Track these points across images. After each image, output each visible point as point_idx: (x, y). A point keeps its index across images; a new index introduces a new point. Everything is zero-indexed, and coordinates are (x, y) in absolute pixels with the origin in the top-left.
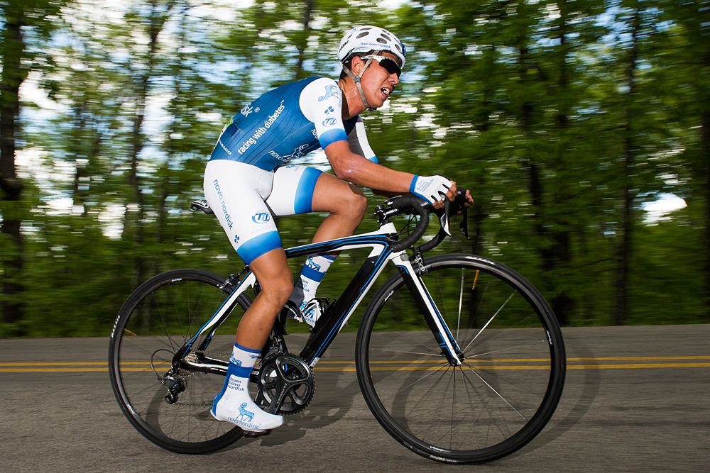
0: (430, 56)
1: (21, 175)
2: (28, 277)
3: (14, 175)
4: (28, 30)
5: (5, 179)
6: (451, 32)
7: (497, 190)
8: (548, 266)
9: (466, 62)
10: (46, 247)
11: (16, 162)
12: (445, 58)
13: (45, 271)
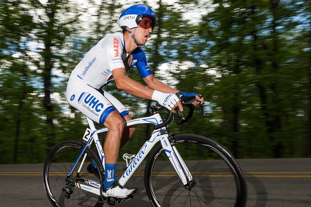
0: (212, 43)
1: (52, 102)
2: (56, 140)
3: (50, 103)
4: (53, 48)
5: (47, 104)
6: (221, 32)
7: (245, 99)
8: (270, 131)
9: (229, 44)
10: (62, 129)
11: (51, 97)
12: (219, 44)
13: (61, 138)
